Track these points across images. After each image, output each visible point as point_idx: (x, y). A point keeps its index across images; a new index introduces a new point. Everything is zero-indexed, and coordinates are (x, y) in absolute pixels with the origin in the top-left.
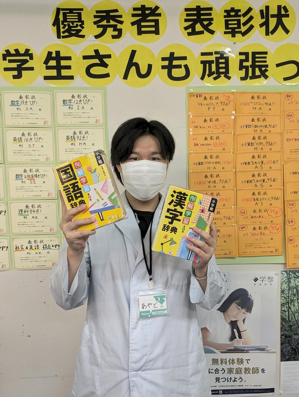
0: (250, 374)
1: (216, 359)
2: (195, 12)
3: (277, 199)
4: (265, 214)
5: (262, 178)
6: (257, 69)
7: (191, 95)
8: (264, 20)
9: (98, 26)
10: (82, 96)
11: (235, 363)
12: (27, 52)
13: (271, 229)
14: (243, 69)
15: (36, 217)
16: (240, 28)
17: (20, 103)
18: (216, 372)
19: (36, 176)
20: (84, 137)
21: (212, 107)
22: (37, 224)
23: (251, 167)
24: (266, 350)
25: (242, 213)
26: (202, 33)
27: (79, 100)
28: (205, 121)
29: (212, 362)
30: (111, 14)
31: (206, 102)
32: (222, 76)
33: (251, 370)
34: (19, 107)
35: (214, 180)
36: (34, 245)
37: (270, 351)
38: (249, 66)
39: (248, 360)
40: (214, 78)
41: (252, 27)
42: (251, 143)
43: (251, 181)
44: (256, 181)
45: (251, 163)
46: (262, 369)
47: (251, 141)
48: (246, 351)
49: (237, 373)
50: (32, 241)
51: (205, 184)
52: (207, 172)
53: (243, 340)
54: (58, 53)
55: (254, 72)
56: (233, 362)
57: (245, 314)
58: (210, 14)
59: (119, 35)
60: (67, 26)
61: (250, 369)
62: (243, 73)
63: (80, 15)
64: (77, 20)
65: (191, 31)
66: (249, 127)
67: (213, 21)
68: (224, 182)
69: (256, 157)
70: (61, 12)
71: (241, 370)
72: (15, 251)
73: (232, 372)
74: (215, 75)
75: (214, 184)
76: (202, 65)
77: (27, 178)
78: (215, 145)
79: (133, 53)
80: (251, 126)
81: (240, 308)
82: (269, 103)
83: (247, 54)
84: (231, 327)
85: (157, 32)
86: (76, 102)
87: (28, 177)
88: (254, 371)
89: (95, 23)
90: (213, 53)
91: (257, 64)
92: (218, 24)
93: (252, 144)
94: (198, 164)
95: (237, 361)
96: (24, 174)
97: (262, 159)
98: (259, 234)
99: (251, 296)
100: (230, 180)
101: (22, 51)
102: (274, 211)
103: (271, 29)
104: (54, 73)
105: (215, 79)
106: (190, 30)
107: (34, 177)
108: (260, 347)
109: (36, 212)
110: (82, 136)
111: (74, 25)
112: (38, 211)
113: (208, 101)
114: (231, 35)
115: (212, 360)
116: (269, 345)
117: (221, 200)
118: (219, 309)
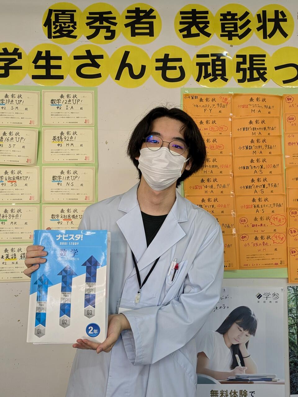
1: (215, 391)
2: (191, 15)
3: (280, 205)
4: (267, 222)
5: (262, 183)
6: (255, 72)
7: (186, 96)
8: (261, 24)
9: (91, 28)
11: (237, 396)
12: (16, 51)
13: (274, 239)
14: (241, 72)
15: (15, 223)
16: (237, 31)
17: (5, 102)
19: (18, 178)
20: (71, 138)
21: (208, 109)
22: (15, 231)
23: (251, 171)
24: (273, 380)
25: (242, 221)
26: (197, 35)
27: (68, 100)
28: (202, 123)
29: (211, 394)
30: (104, 16)
31: (202, 104)
32: (219, 78)
34: (3, 106)
35: (211, 185)
36: (10, 253)
37: (278, 381)
38: (246, 68)
39: (253, 392)
40: (210, 80)
41: (249, 30)
42: (250, 146)
43: (250, 187)
44: (255, 187)
45: (250, 168)
47: (249, 144)
48: (250, 381)
50: (9, 249)
51: (201, 189)
52: (204, 176)
53: (246, 368)
54: (48, 52)
55: (252, 74)
56: (235, 395)
58: (206, 18)
59: (112, 36)
60: (59, 26)
62: (240, 75)
63: (72, 16)
64: (70, 21)
65: (186, 34)
66: (246, 130)
67: (209, 23)
68: (222, 187)
69: (255, 161)
70: (53, 13)
74: (211, 77)
75: (212, 189)
76: (198, 66)
78: (212, 147)
79: (127, 54)
80: (249, 129)
81: (242, 329)
82: (268, 106)
83: (244, 57)
84: (232, 352)
85: (151, 34)
86: (65, 102)
87: (9, 179)
89: (88, 24)
90: (208, 55)
91: (255, 66)
92: (214, 27)
93: (251, 148)
95: (240, 393)
96: (5, 176)
97: (261, 163)
98: (262, 244)
99: (254, 315)
100: (228, 185)
101: (11, 50)
102: (277, 219)
103: (269, 32)
104: (43, 72)
105: (211, 80)
106: (185, 33)
107: (16, 179)
108: (266, 376)
109: (15, 217)
110: (70, 136)
111: (66, 26)
112: (17, 216)
113: (205, 103)
114: (227, 38)
115: (211, 392)
116: (276, 375)
117: (219, 206)
118: (218, 331)
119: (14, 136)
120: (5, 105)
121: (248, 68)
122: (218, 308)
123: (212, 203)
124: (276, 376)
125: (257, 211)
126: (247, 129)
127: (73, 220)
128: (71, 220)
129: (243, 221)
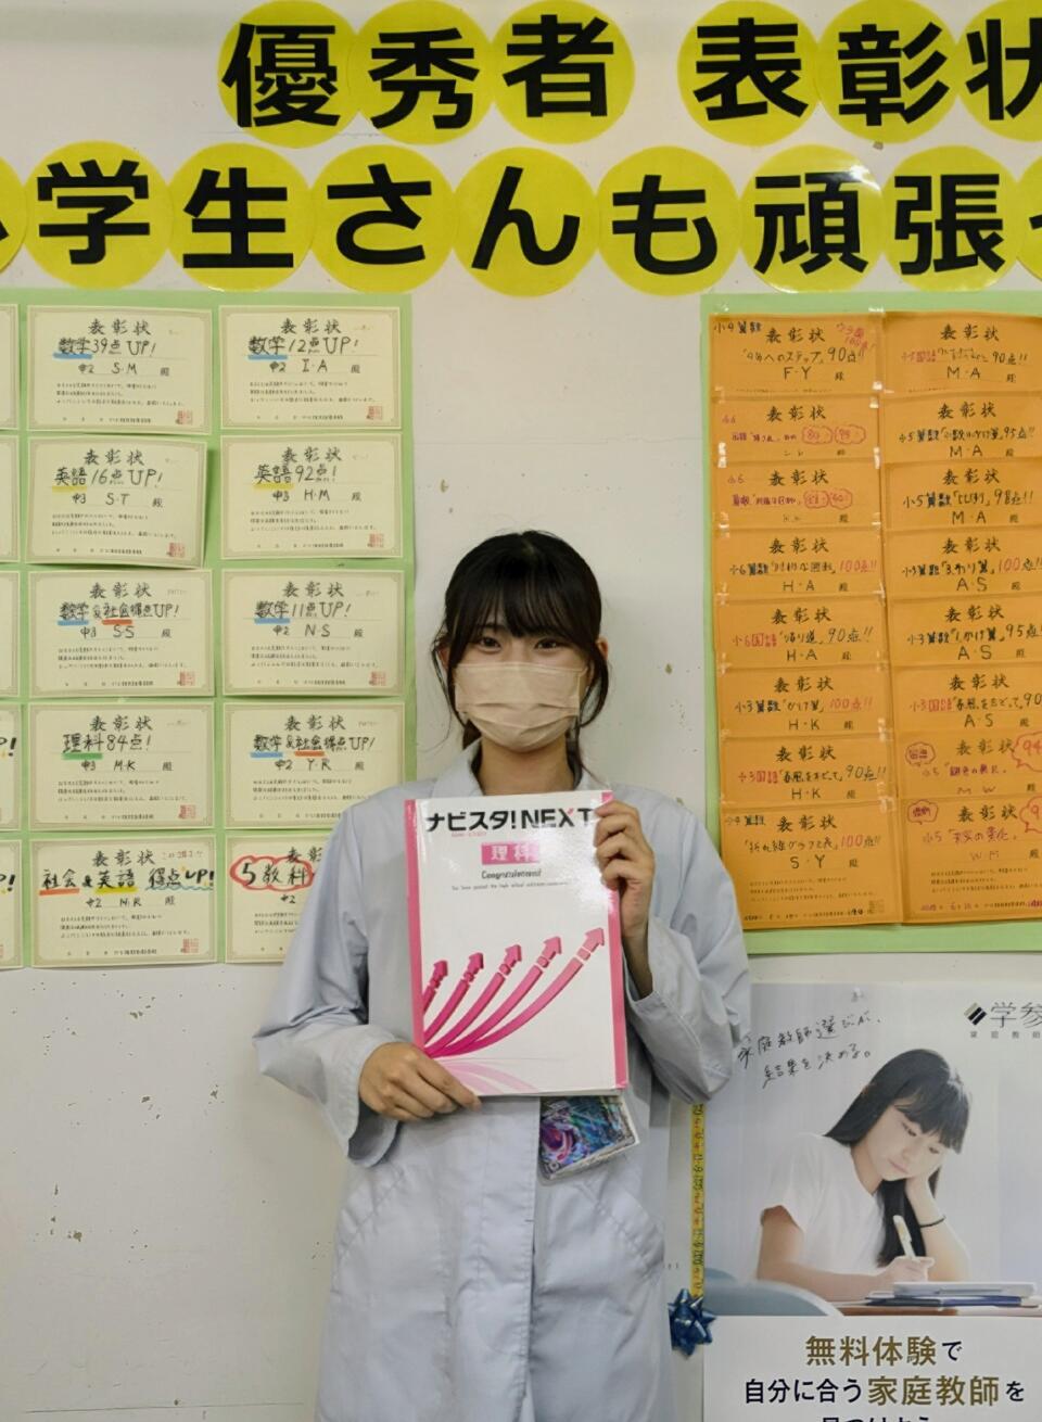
0: (962, 1403)
1: (824, 1341)
2: (736, 40)
4: (1004, 760)
5: (985, 623)
6: (961, 236)
7: (720, 324)
8: (983, 67)
9: (387, 87)
10: (321, 326)
11: (901, 1357)
12: (127, 172)
13: (1028, 815)
14: (911, 235)
15: (129, 765)
16: (898, 95)
17: (92, 346)
18: (825, 1396)
19: (138, 609)
21: (797, 366)
22: (131, 791)
23: (944, 584)
24: (1024, 1302)
25: (913, 756)
26: (759, 109)
27: (308, 338)
28: (774, 414)
29: (809, 1351)
30: (434, 45)
31: (774, 349)
32: (835, 257)
33: (967, 1388)
34: (86, 362)
35: (808, 631)
36: (115, 870)
37: (1040, 1308)
38: (930, 224)
39: (954, 1344)
40: (802, 266)
41: (939, 90)
42: (941, 496)
43: (943, 637)
44: (961, 636)
45: (942, 570)
46: (1012, 1386)
47: (939, 487)
48: (945, 1305)
49: (908, 1400)
50: (110, 853)
51: (774, 644)
52: (782, 601)
53: (930, 1260)
54: (238, 175)
55: (949, 244)
56: (892, 1354)
58: (790, 47)
59: (460, 114)
60: (275, 85)
61: (962, 1384)
62: (909, 249)
63: (321, 49)
64: (313, 65)
65: (720, 105)
66: (930, 439)
67: (799, 68)
68: (847, 638)
69: (961, 548)
70: (257, 39)
71: (927, 1388)
72: (42, 893)
73: (889, 1393)
74: (808, 256)
75: (810, 646)
76: (762, 219)
77: (104, 617)
78: (811, 501)
79: (512, 177)
80: (941, 436)
81: (916, 1128)
82: (1008, 356)
83: (923, 183)
84: (883, 1206)
85: (597, 107)
86: (298, 345)
87: (107, 612)
88: (980, 1394)
89: (376, 74)
90: (798, 178)
91: (960, 216)
92: (819, 79)
93: (944, 500)
94: (748, 570)
95: (910, 1348)
96: (91, 602)
97: (982, 555)
98: (986, 836)
99: (958, 1079)
100: (869, 631)
101: (109, 169)
102: (1037, 747)
103: (1009, 97)
104: (221, 243)
105: (809, 267)
106: (716, 101)
107: (130, 614)
108: (999, 1291)
109: (130, 745)
110: (315, 465)
111: (300, 82)
112: (136, 740)
113: (785, 343)
114: (863, 117)
115: (808, 1342)
116: (1033, 1284)
117: (836, 703)
118: (834, 1134)
119: (124, 466)
120: (89, 357)
121: (937, 221)
122: (835, 1056)
123: (813, 694)
124: (1036, 1288)
125: (969, 720)
126: (933, 435)
127: (329, 753)
128: (321, 754)
129: (918, 755)
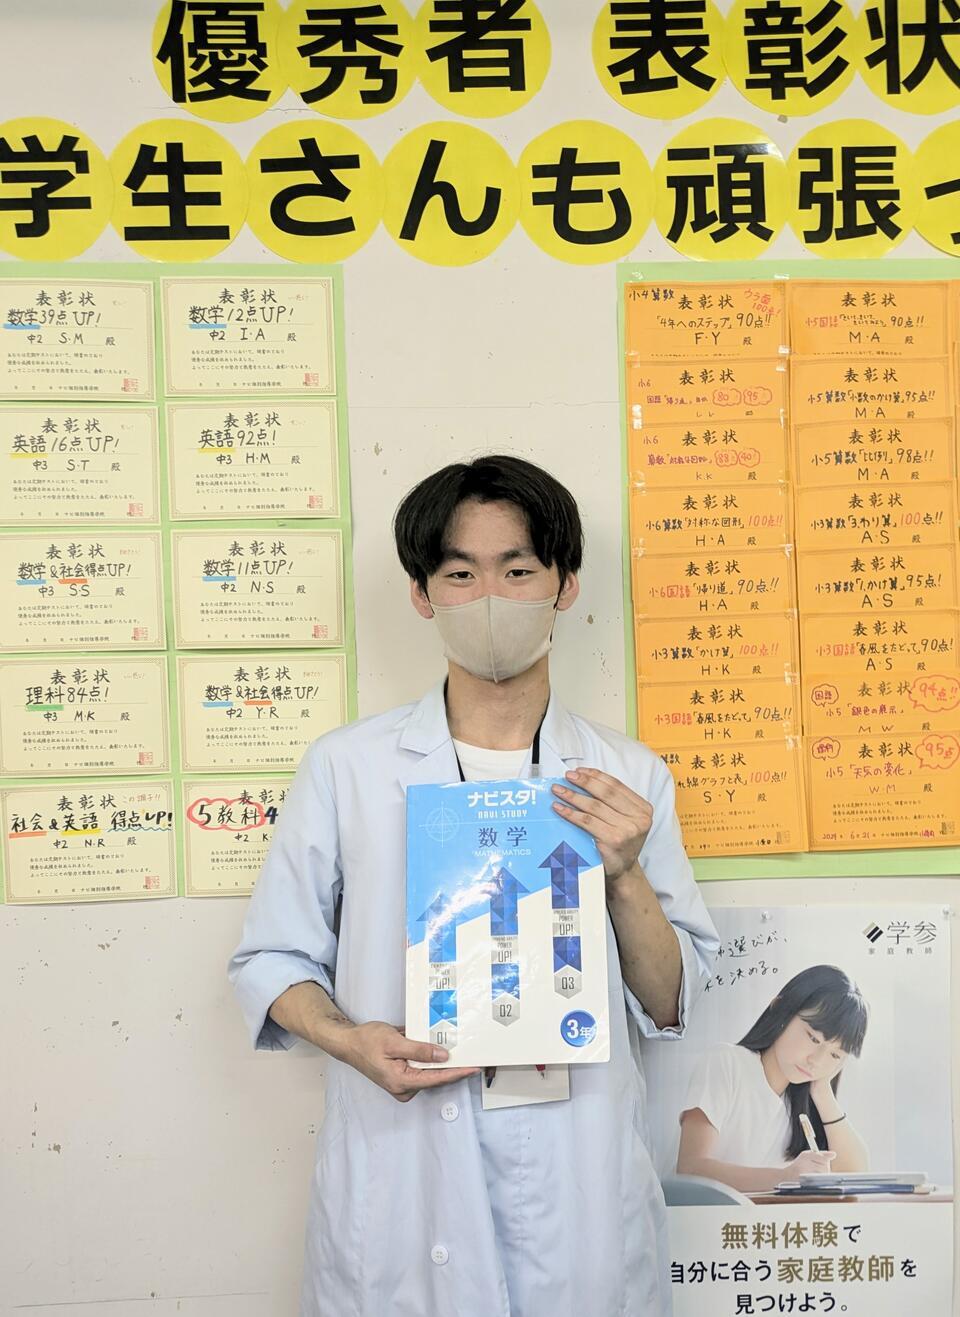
0: (862, 1279)
1: (737, 1227)
2: (647, 17)
3: (944, 646)
4: (899, 701)
5: (888, 573)
6: (861, 205)
7: (636, 291)
8: (881, 42)
9: (315, 63)
10: (258, 295)
11: (806, 1241)
12: (68, 148)
13: (923, 752)
14: (813, 205)
15: (89, 716)
16: (800, 69)
17: (39, 317)
18: (739, 1276)
19: (92, 568)
20: (263, 435)
21: (707, 332)
22: (91, 740)
23: (851, 536)
24: (916, 1190)
25: (819, 697)
26: (670, 83)
27: (246, 308)
28: (686, 378)
29: (724, 1237)
30: (359, 21)
31: (686, 315)
32: (743, 226)
33: (866, 1266)
34: (34, 332)
35: (718, 583)
36: (79, 813)
37: (932, 1194)
38: (832, 194)
39: (854, 1228)
40: (712, 235)
41: (840, 65)
42: (847, 454)
43: (848, 586)
44: (865, 586)
45: (849, 524)
46: (905, 1264)
47: (846, 446)
48: (845, 1194)
49: (813, 1277)
50: (74, 798)
51: (687, 596)
52: (695, 554)
53: (832, 1154)
54: (175, 149)
55: (850, 213)
56: (798, 1238)
57: (838, 1057)
58: (698, 23)
59: (386, 90)
60: (208, 60)
61: (861, 1263)
62: (812, 218)
63: (251, 25)
64: (243, 41)
65: (633, 79)
66: (837, 400)
67: (707, 44)
68: (755, 588)
69: (866, 503)
70: (189, 15)
71: (830, 1267)
72: (11, 836)
73: (796, 1273)
74: (717, 226)
75: (722, 596)
76: (674, 190)
77: (61, 577)
78: (721, 460)
79: (436, 150)
80: (847, 397)
81: (819, 1036)
82: (906, 320)
83: (824, 155)
84: (790, 1106)
85: (516, 81)
86: (236, 314)
87: (63, 572)
88: (877, 1271)
89: (304, 51)
90: (707, 150)
91: (860, 187)
92: (726, 56)
93: (851, 458)
94: (663, 527)
95: (814, 1232)
96: (48, 563)
97: (885, 509)
98: (884, 771)
99: (857, 991)
100: (775, 581)
101: (50, 144)
102: (932, 689)
103: (905, 72)
104: (160, 216)
105: (718, 237)
106: (629, 76)
107: (85, 573)
108: (895, 1180)
109: (89, 696)
110: (256, 431)
111: (231, 58)
112: (95, 692)
113: (696, 312)
114: (768, 91)
115: (724, 1229)
116: (926, 1174)
117: (745, 650)
118: (745, 1043)
119: (82, 434)
120: (38, 327)
121: (838, 192)
122: (745, 973)
123: (724, 641)
124: (927, 1177)
125: (871, 664)
126: (840, 396)
127: (276, 702)
128: (270, 703)
129: (823, 696)
